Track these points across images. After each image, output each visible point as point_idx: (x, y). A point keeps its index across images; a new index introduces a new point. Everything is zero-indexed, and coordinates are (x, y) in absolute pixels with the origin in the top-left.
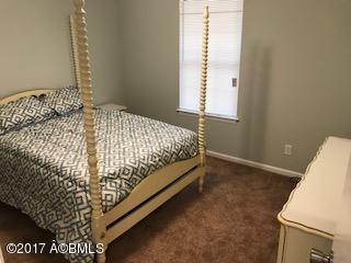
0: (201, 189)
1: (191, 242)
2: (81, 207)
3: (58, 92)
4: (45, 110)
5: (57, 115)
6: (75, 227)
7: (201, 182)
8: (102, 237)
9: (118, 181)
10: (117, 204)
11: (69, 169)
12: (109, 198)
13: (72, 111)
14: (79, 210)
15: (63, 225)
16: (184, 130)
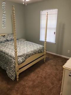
0: (45, 61)
1: (41, 74)
2: (12, 63)
3: (8, 35)
4: (5, 39)
5: (8, 41)
6: (11, 68)
7: (45, 59)
8: (18, 71)
9: (22, 57)
10: (22, 63)
11: (10, 54)
12: (20, 61)
13: (12, 40)
14: (12, 64)
15: (8, 68)
16: (40, 45)
